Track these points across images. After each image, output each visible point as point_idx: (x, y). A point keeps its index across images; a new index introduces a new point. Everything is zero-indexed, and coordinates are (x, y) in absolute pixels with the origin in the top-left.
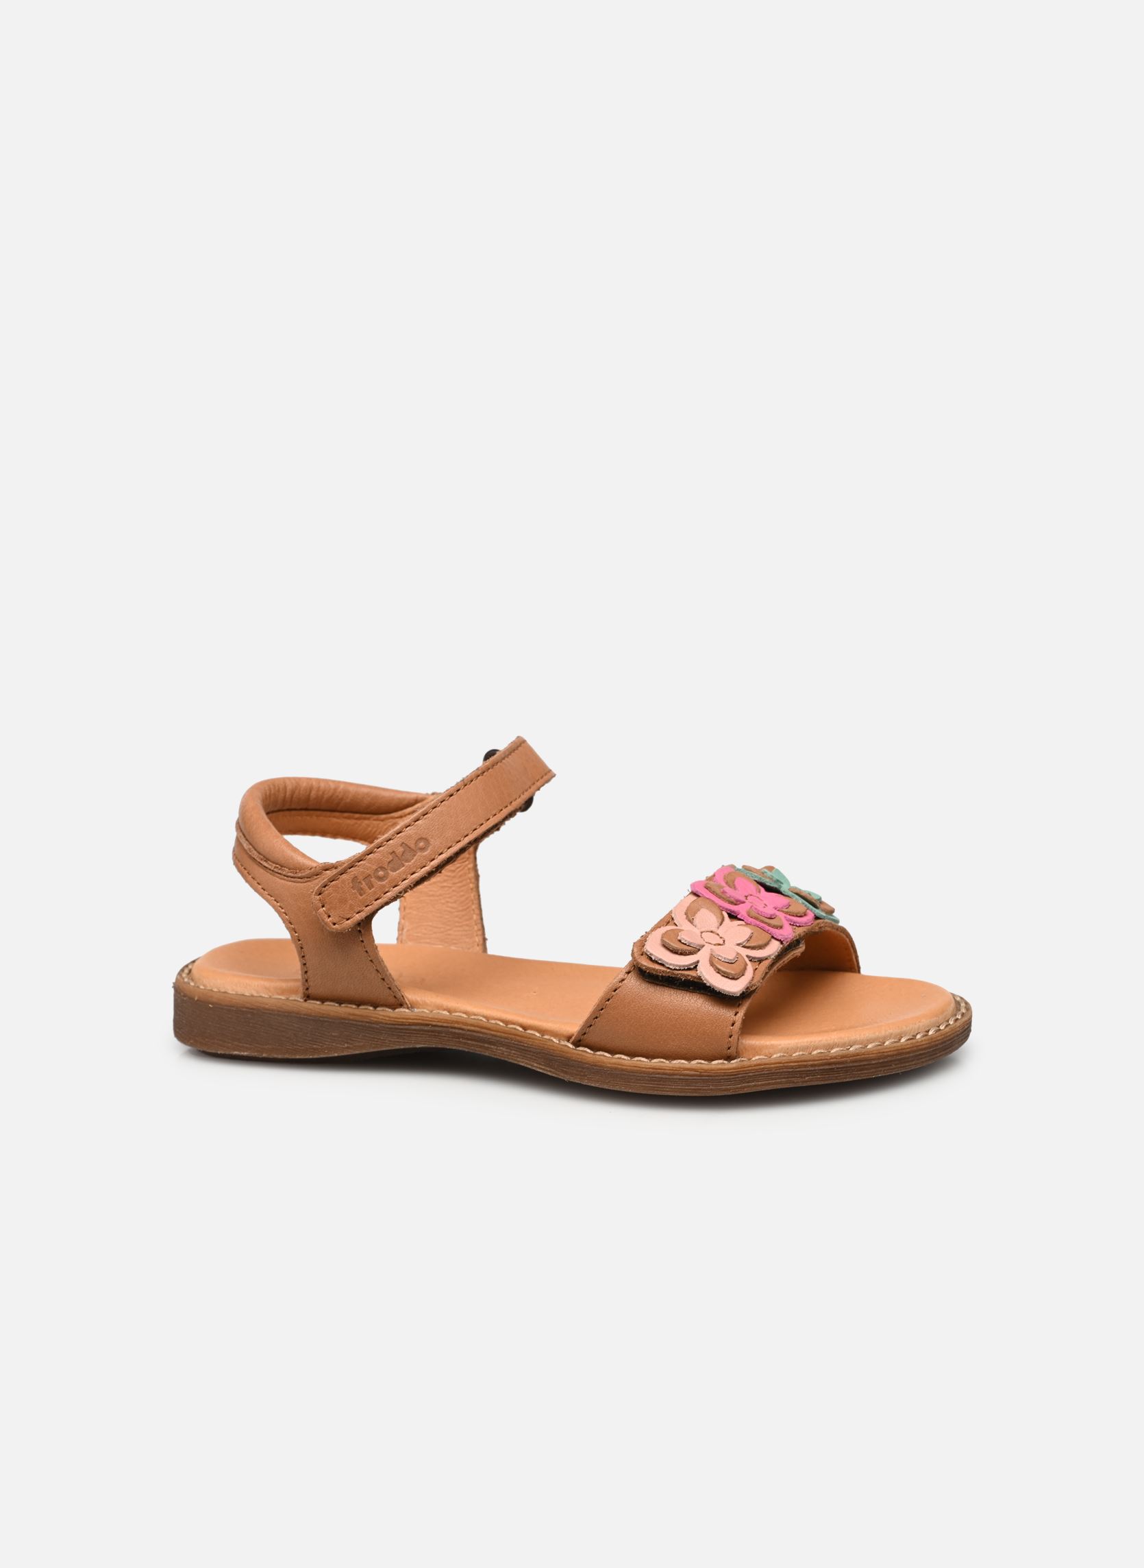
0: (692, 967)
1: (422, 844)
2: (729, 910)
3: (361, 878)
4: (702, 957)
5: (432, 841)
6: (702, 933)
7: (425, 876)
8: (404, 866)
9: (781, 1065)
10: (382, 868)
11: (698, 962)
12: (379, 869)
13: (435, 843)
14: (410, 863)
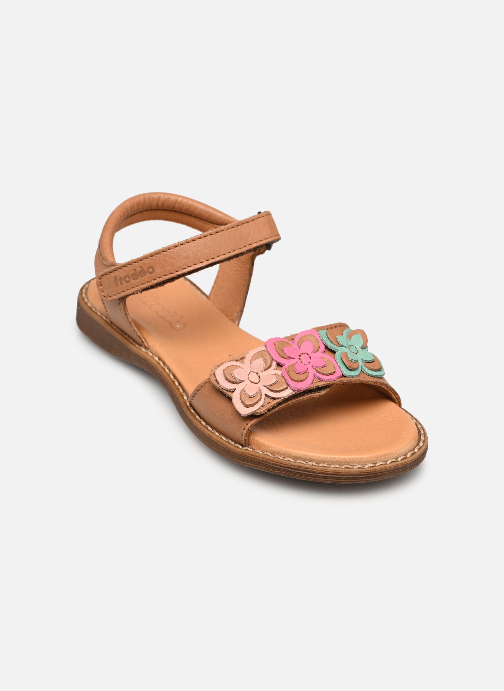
0: (232, 391)
1: (151, 270)
2: (278, 362)
3: (118, 278)
4: (239, 388)
5: (156, 270)
6: (251, 372)
7: (148, 287)
8: (138, 279)
9: (264, 460)
10: (129, 277)
11: (236, 389)
12: (127, 276)
13: (158, 271)
14: (142, 278)
